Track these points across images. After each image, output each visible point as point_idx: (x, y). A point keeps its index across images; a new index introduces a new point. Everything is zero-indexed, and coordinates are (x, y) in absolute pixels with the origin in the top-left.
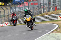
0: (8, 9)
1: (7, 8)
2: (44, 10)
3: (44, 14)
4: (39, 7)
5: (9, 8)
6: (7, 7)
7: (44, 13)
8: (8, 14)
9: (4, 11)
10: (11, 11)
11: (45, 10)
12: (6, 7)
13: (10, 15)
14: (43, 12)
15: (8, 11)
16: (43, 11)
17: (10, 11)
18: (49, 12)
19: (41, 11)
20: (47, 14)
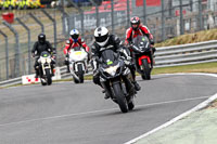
0: (53, 20)
1: (50, 18)
2: (182, 25)
3: (184, 39)
4: (167, 14)
5: (58, 16)
6: (52, 15)
7: (182, 34)
8: (56, 39)
9: (39, 26)
10: (64, 26)
11: (187, 26)
12: (48, 15)
13: (62, 41)
14: (178, 32)
15: (55, 29)
16: (178, 27)
17: (61, 29)
18: (202, 32)
19: (172, 30)
20: (193, 39)
